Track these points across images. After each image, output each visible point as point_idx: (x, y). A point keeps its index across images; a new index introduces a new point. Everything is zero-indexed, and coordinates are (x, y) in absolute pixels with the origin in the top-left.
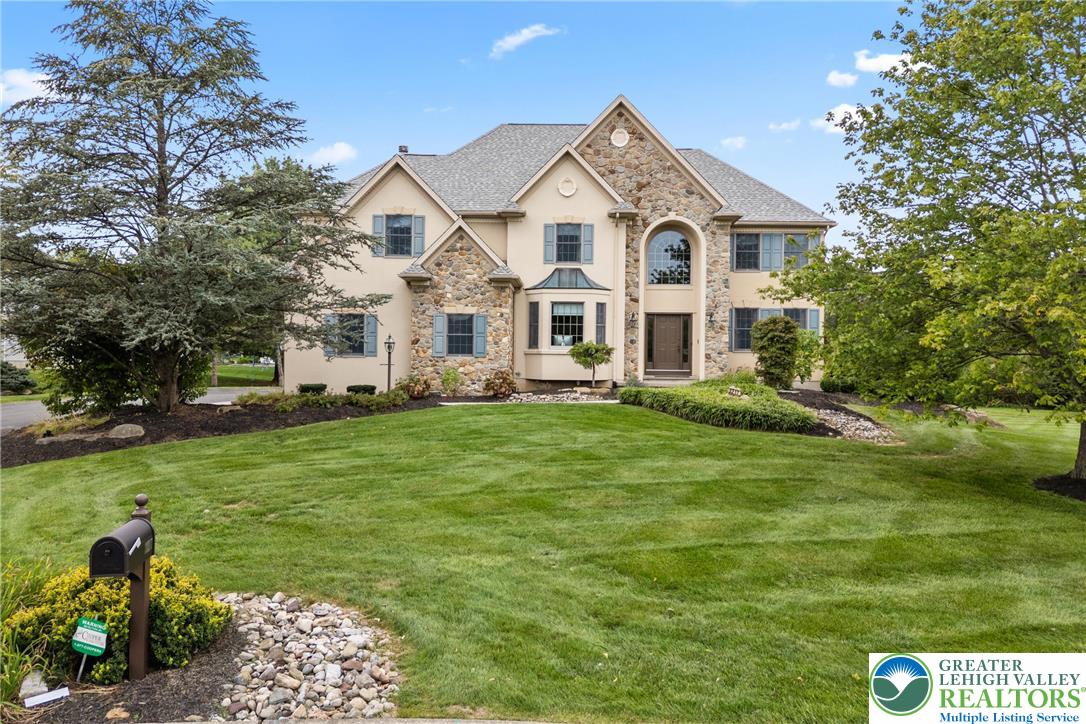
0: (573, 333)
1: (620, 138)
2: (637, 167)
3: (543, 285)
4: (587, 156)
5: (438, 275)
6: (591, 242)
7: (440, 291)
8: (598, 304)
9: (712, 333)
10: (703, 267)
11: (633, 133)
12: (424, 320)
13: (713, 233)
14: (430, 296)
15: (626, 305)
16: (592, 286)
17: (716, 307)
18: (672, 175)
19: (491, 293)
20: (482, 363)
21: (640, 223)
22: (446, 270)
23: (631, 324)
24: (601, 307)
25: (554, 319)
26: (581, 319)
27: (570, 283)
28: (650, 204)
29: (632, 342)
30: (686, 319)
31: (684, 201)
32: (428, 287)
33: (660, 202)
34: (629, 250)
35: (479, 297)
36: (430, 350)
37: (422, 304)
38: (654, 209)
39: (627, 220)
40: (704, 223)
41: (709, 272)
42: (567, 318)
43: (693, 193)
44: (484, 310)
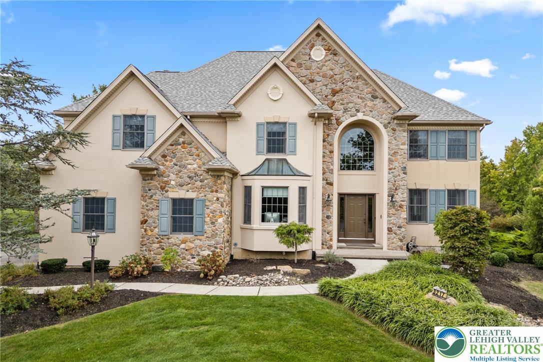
0: (280, 211)
1: (318, 54)
2: (332, 77)
3: (255, 173)
4: (291, 68)
5: (163, 165)
6: (294, 137)
7: (166, 179)
8: (300, 188)
9: (393, 211)
10: (386, 157)
11: (329, 50)
12: (152, 203)
13: (394, 130)
14: (157, 184)
15: (323, 187)
16: (295, 173)
17: (396, 189)
18: (360, 83)
19: (209, 180)
20: (200, 240)
21: (334, 122)
22: (171, 161)
23: (327, 203)
24: (302, 190)
25: (264, 200)
26: (286, 200)
27: (277, 171)
28: (342, 107)
29: (328, 217)
30: (370, 198)
31: (369, 103)
32: (155, 175)
33: (350, 105)
34: (326, 143)
35: (199, 183)
36: (156, 230)
37: (150, 190)
38: (346, 110)
39: (323, 119)
40: (386, 122)
41: (390, 161)
42: (275, 199)
43: (377, 98)
44: (202, 195)
